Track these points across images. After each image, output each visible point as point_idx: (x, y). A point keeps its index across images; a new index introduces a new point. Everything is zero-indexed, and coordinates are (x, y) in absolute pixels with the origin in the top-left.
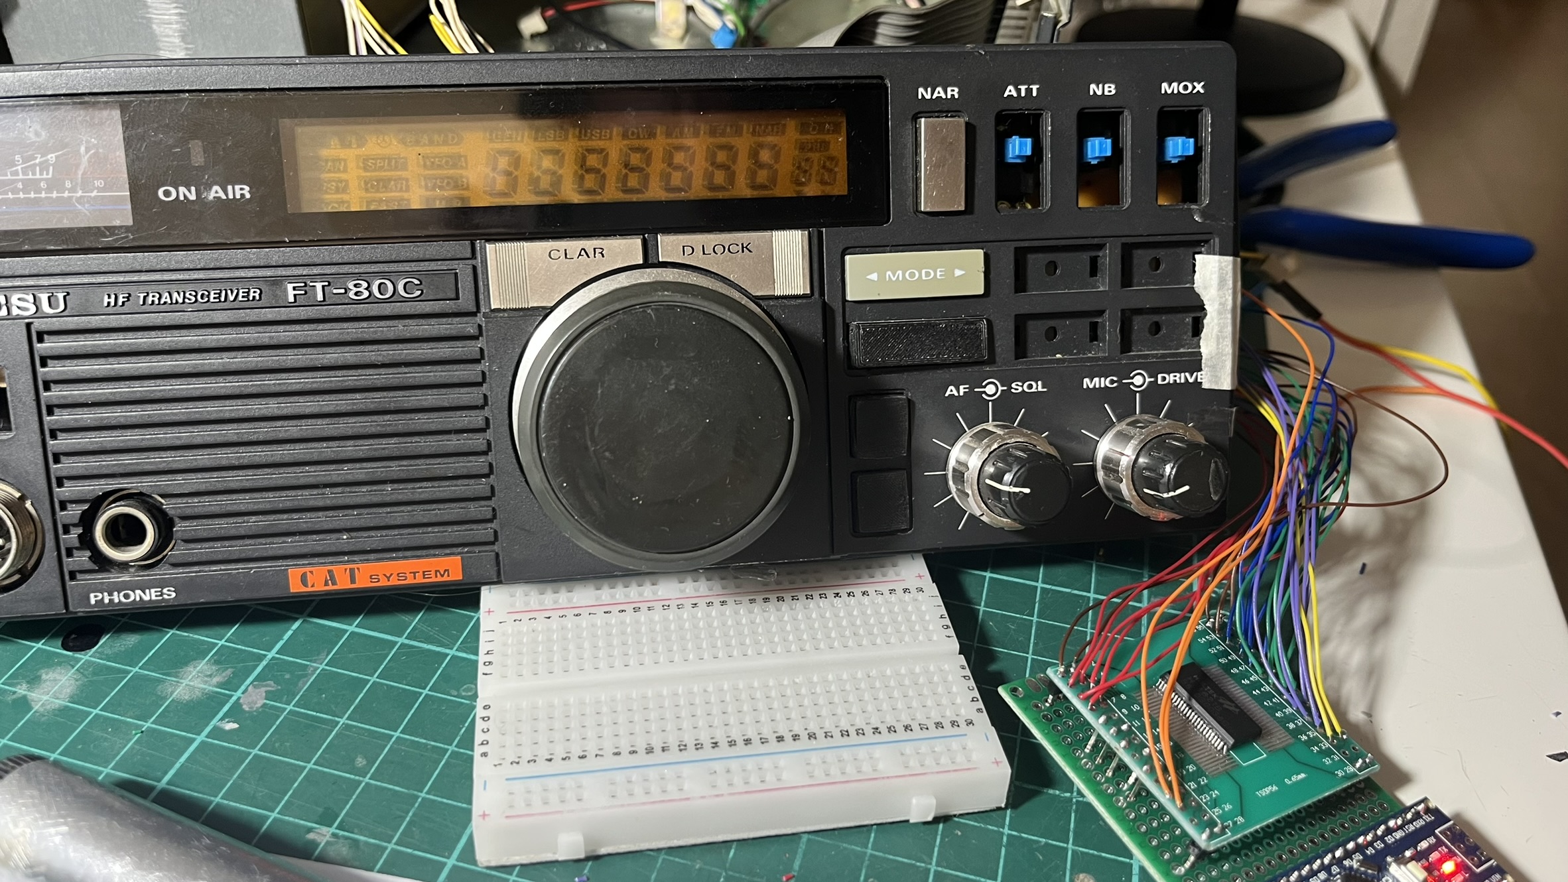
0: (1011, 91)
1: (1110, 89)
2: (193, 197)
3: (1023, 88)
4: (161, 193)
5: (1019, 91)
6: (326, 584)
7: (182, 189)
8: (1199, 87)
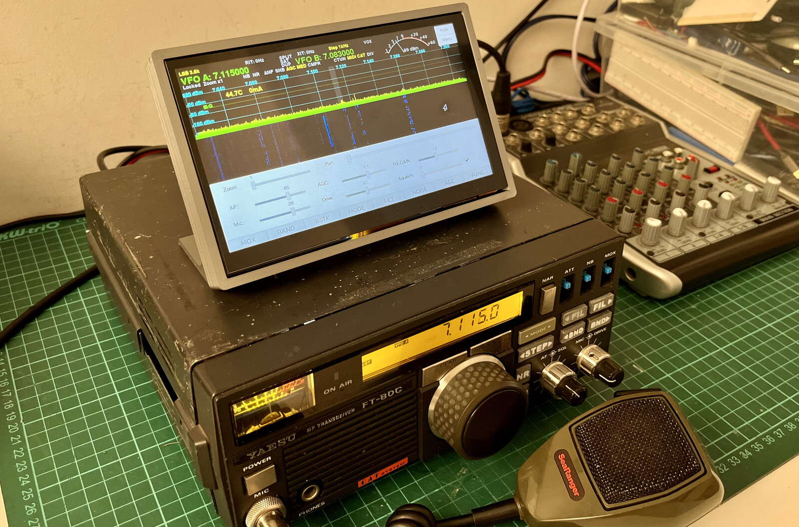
0: (567, 271)
1: (592, 261)
2: (334, 389)
3: (570, 270)
4: (325, 393)
5: (568, 271)
6: (369, 481)
7: (331, 389)
8: (614, 253)
